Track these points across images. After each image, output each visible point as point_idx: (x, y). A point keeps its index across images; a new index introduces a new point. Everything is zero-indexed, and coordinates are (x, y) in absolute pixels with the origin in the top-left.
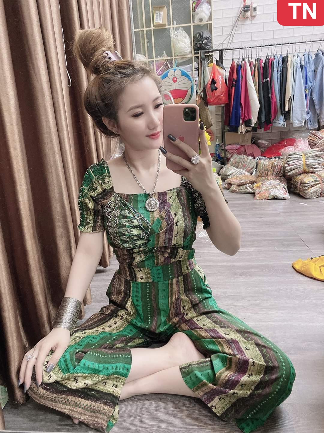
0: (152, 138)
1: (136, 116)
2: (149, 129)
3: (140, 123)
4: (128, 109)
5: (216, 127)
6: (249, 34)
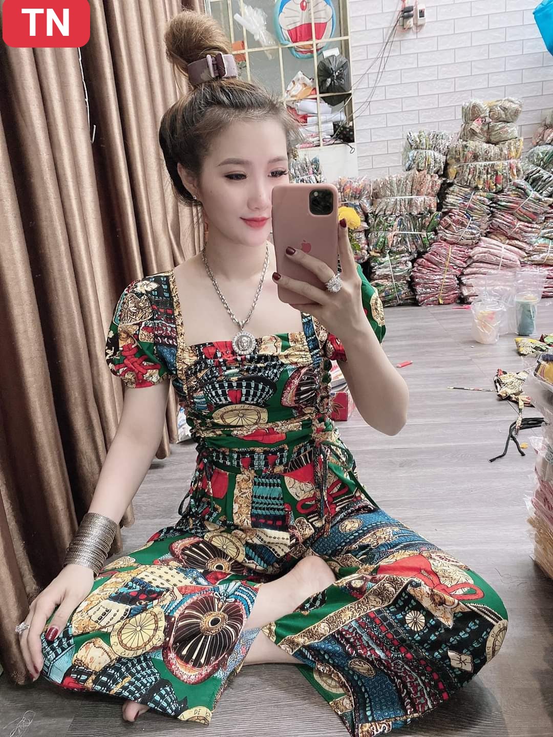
0: (250, 225)
1: (232, 177)
2: (249, 206)
4: (221, 161)
6: (412, 56)
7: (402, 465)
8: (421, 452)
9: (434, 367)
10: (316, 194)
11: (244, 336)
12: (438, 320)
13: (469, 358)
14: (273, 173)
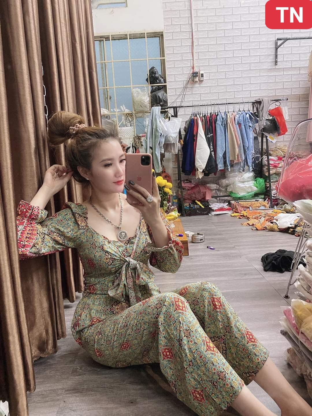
0: (118, 184)
1: (107, 166)
3: (110, 171)
4: (101, 161)
5: (173, 172)
6: (198, 94)
10: (143, 157)
11: (122, 232)
13: (234, 246)
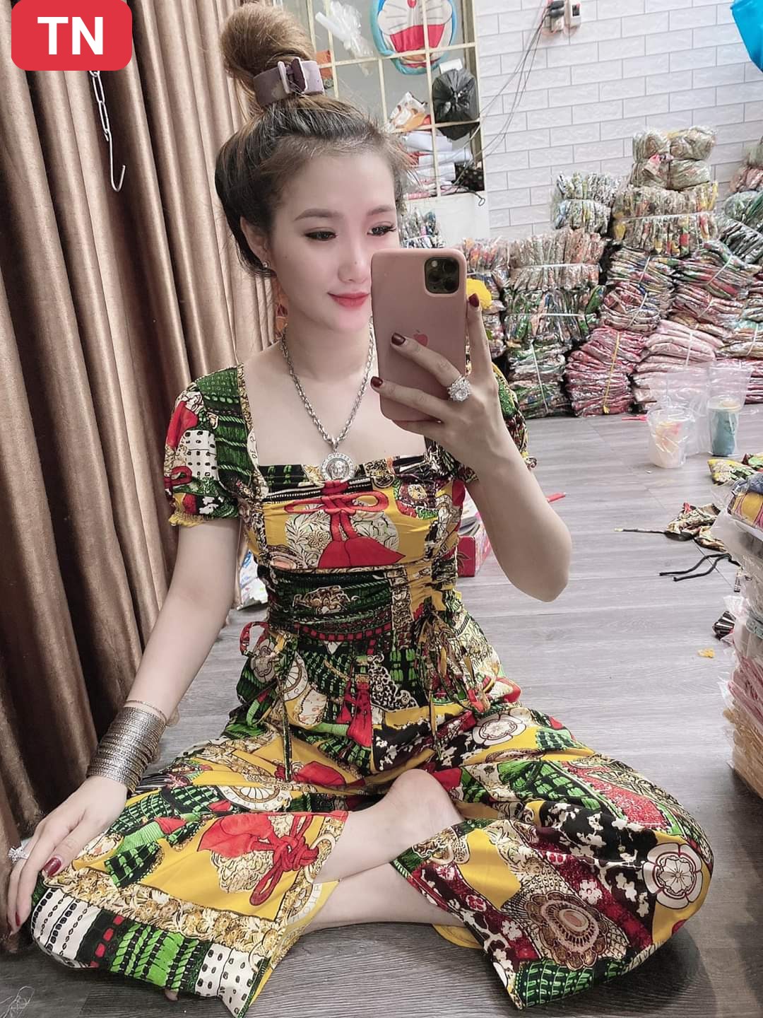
0: (341, 304)
1: (316, 236)
2: (340, 276)
4: (299, 213)
6: (563, 69)
7: (550, 637)
8: (576, 618)
9: (596, 501)
10: (434, 264)
11: (338, 459)
12: (602, 436)
13: (645, 489)
14: (374, 230)
